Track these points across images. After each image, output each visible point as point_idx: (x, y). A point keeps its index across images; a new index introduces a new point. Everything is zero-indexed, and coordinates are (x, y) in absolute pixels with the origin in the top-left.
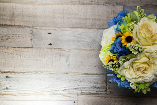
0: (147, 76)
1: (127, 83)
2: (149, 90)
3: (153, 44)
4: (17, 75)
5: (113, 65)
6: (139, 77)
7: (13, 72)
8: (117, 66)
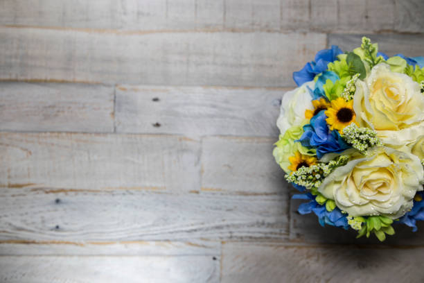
0: (388, 201)
1: (340, 217)
2: (391, 232)
3: (401, 126)
4: (80, 196)
5: (308, 175)
6: (367, 202)
7: (71, 190)
8: (318, 176)
